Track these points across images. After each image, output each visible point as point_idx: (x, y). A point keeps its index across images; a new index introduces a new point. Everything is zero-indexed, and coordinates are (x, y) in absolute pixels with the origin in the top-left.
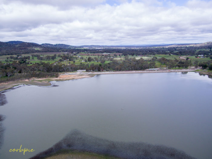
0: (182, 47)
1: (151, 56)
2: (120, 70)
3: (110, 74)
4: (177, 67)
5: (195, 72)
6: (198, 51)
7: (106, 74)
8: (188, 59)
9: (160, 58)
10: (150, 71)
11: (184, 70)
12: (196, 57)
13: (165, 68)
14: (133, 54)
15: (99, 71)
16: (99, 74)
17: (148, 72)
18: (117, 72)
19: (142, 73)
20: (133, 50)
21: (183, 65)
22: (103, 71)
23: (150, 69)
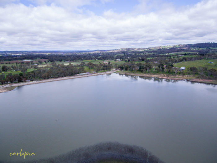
0: (104, 53)
1: (80, 61)
2: (48, 78)
3: (36, 83)
4: (103, 71)
5: (116, 73)
6: (116, 55)
7: (30, 84)
8: (109, 62)
9: (88, 63)
10: (81, 76)
11: (108, 72)
12: (115, 61)
13: (93, 72)
14: (60, 60)
15: (20, 81)
16: (21, 86)
17: (79, 77)
18: (45, 81)
19: (73, 78)
20: (60, 56)
21: (106, 68)
22: (25, 81)
23: (80, 74)
